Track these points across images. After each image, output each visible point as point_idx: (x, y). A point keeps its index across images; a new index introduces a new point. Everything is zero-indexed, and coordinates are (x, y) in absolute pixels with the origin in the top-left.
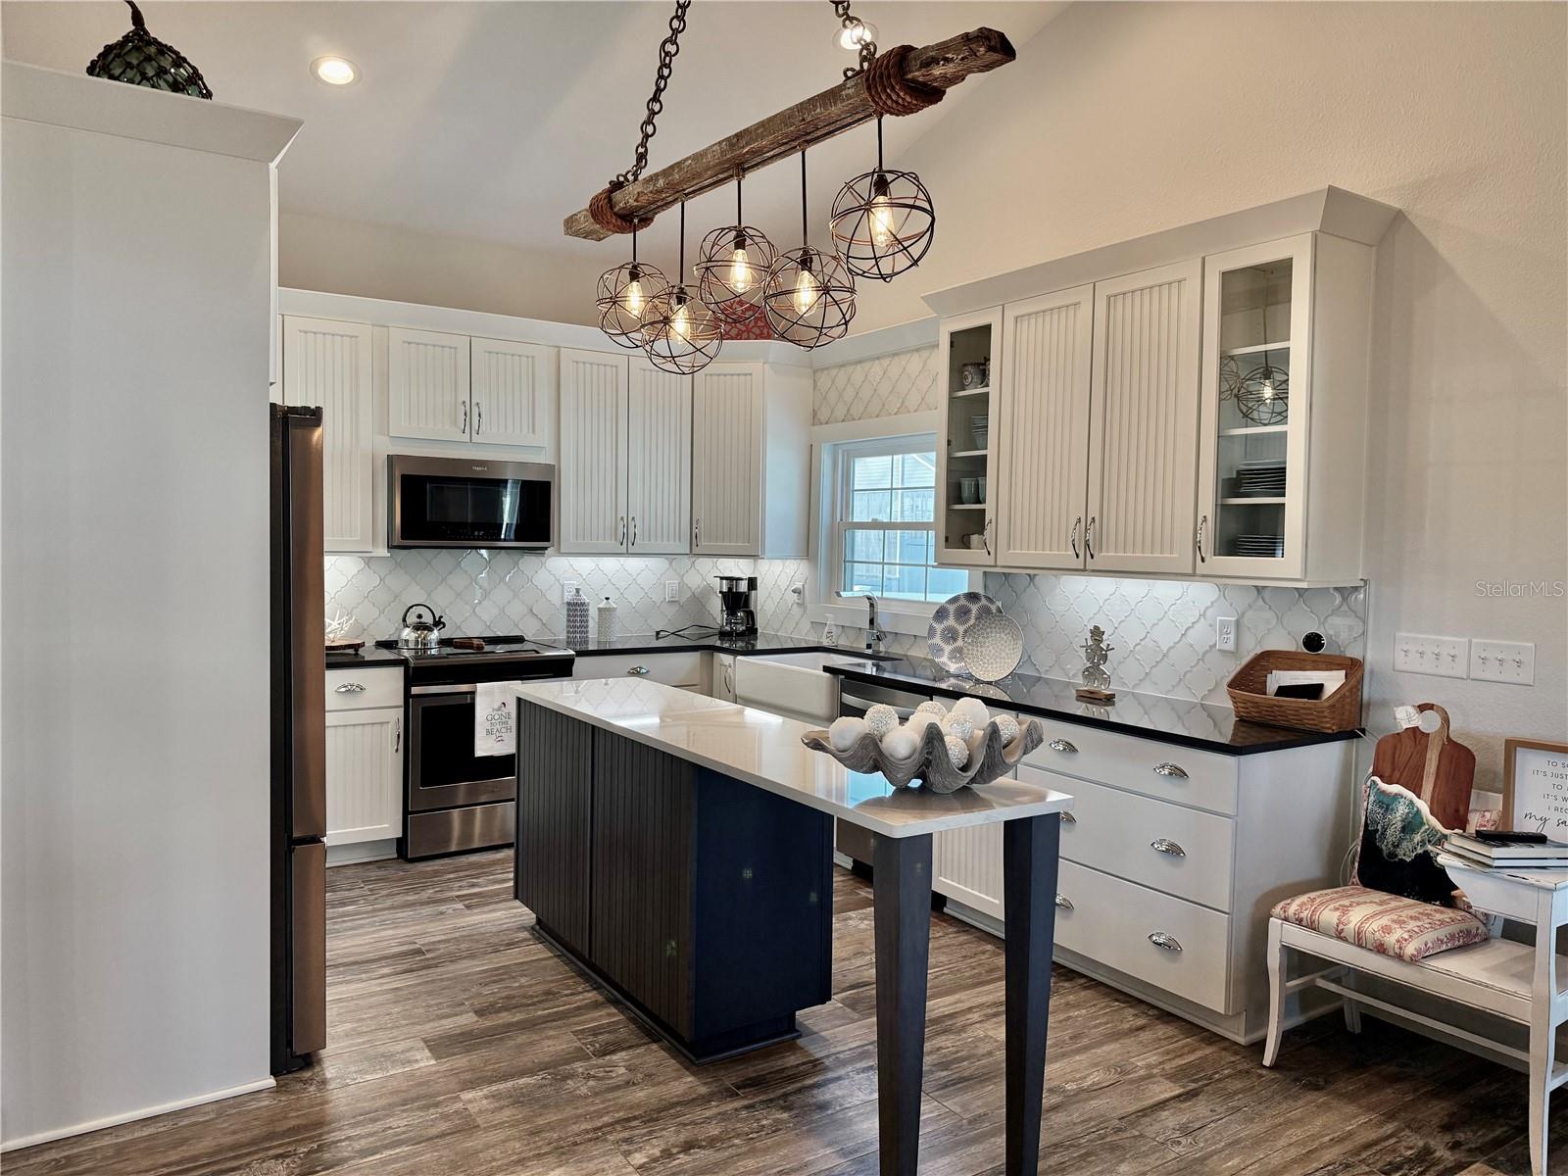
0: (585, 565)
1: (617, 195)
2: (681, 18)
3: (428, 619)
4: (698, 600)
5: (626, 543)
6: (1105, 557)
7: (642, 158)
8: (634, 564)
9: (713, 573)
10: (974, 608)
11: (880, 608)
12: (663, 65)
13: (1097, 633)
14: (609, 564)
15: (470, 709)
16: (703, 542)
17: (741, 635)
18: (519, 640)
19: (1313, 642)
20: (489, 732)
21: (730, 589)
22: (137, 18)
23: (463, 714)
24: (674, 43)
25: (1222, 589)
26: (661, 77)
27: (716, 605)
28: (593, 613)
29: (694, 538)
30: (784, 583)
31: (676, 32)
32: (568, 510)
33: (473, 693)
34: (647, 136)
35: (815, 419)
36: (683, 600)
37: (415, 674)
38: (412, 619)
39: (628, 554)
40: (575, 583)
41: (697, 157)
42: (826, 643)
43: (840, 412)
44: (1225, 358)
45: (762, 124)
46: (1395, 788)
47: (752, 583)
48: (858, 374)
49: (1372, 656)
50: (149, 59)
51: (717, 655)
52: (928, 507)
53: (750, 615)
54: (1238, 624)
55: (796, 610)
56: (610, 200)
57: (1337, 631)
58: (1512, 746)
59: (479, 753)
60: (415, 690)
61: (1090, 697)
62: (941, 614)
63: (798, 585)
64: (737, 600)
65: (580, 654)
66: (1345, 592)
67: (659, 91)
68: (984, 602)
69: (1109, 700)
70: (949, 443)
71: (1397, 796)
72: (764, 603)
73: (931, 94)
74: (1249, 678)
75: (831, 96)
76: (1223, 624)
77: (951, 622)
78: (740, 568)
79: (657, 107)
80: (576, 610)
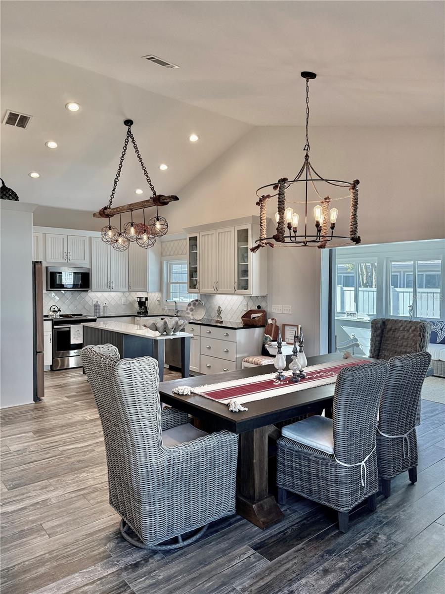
0: (99, 294)
1: (105, 211)
2: (119, 174)
3: (56, 309)
4: (131, 304)
5: (110, 288)
6: (220, 291)
7: (111, 202)
8: (113, 294)
9: (135, 296)
10: (197, 303)
11: (178, 305)
12: (115, 184)
13: (219, 307)
14: (106, 294)
15: (69, 332)
16: (132, 288)
17: (143, 313)
18: (81, 315)
19: (259, 307)
20: (74, 338)
21: (140, 300)
22: (3, 183)
23: (67, 334)
24: (117, 179)
25: (244, 297)
26: (115, 186)
27: (137, 305)
28: (102, 307)
29: (129, 287)
30: (155, 299)
31: (118, 177)
32: (94, 280)
33: (70, 328)
34: (112, 198)
35: (162, 255)
36: (127, 304)
37: (55, 323)
38: (52, 309)
39: (111, 291)
40: (96, 300)
41: (123, 207)
42: (165, 314)
43: (168, 254)
44: (238, 248)
45: (135, 203)
46: (268, 335)
47: (146, 299)
48: (172, 244)
49: (268, 310)
50: (7, 193)
51: (136, 318)
52: (185, 278)
53: (146, 307)
54: (247, 304)
55: (158, 306)
56: (104, 211)
57: (263, 305)
58: (284, 326)
59: (72, 343)
60: (55, 327)
61: (218, 322)
62: (189, 305)
63: (159, 299)
64: (142, 303)
65: (98, 317)
66: (264, 297)
67: (114, 189)
68: (199, 301)
69: (222, 322)
70: (190, 263)
71: (268, 337)
72: (149, 304)
73: (166, 204)
74: (247, 315)
75: (147, 201)
76: (245, 305)
77: (192, 306)
78: (143, 295)
79: (114, 192)
80: (96, 306)
